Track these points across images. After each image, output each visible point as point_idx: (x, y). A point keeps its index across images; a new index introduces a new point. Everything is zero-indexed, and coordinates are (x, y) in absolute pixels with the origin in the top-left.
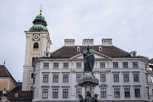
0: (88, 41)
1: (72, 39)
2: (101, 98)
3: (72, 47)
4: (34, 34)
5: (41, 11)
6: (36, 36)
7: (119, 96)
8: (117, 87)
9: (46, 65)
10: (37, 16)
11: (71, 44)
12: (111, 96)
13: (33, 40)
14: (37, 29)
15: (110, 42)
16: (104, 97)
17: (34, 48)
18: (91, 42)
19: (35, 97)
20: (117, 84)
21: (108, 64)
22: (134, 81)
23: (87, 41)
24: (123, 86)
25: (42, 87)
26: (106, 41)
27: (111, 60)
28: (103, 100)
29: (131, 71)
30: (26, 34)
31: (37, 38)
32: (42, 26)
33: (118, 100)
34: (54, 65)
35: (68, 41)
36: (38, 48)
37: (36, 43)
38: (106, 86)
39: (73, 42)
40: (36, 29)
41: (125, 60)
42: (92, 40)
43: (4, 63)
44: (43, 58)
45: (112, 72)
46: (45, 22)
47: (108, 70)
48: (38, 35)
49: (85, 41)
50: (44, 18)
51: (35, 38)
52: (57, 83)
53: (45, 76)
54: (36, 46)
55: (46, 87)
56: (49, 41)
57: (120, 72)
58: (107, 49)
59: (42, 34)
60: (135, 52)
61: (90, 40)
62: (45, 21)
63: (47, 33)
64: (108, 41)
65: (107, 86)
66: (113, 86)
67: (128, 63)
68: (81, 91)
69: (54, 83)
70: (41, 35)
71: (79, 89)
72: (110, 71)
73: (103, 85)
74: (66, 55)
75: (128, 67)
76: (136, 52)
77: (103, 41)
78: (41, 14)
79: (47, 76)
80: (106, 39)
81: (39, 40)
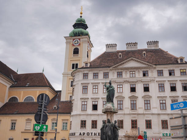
0: (132, 45)
1: (114, 44)
2: (144, 111)
3: (114, 53)
4: (74, 40)
5: (81, 13)
6: (76, 41)
7: (166, 108)
8: (162, 98)
9: (85, 76)
10: (78, 19)
11: (113, 49)
12: (156, 108)
13: (73, 45)
14: (78, 33)
15: (156, 45)
16: (148, 109)
17: (74, 54)
18: (135, 45)
19: (73, 110)
20: (162, 94)
21: (152, 72)
22: (182, 91)
23: (130, 45)
24: (170, 97)
25: (81, 99)
26: (152, 44)
27: (155, 68)
28: (147, 113)
29: (178, 79)
30: (66, 39)
31: (77, 44)
32: (83, 30)
33: (164, 113)
34: (94, 75)
35: (109, 46)
36: (78, 53)
37: (76, 48)
38: (149, 97)
39: (115, 47)
40: (76, 34)
41: (171, 67)
42: (135, 44)
43: (43, 70)
44: (83, 68)
45: (157, 81)
46: (86, 25)
47: (152, 79)
48: (78, 40)
49: (128, 45)
50: (84, 21)
51: (75, 43)
52: (96, 95)
53: (84, 88)
54: (76, 52)
55: (85, 98)
56: (90, 44)
57: (165, 81)
58: (153, 53)
59: (83, 38)
60: (182, 57)
61: (134, 43)
62: (86, 23)
63: (87, 38)
64: (154, 44)
65: (151, 97)
66: (158, 97)
67: (175, 71)
68: (122, 103)
69: (94, 95)
70: (81, 40)
71: (120, 101)
72: (154, 81)
73: (146, 95)
74: (106, 63)
75: (175, 75)
76: (184, 58)
77: (148, 44)
78: (81, 17)
79: (86, 87)
80: (152, 41)
81: (79, 45)
